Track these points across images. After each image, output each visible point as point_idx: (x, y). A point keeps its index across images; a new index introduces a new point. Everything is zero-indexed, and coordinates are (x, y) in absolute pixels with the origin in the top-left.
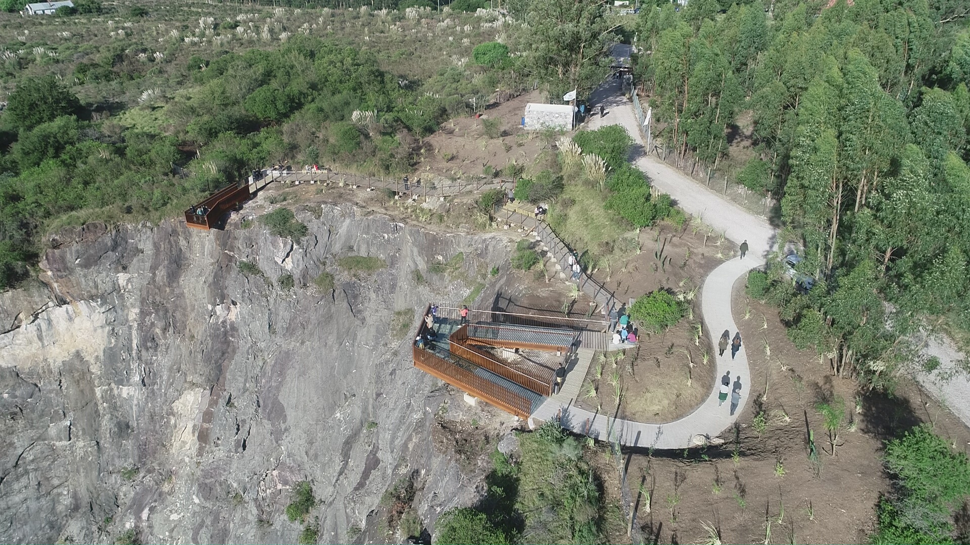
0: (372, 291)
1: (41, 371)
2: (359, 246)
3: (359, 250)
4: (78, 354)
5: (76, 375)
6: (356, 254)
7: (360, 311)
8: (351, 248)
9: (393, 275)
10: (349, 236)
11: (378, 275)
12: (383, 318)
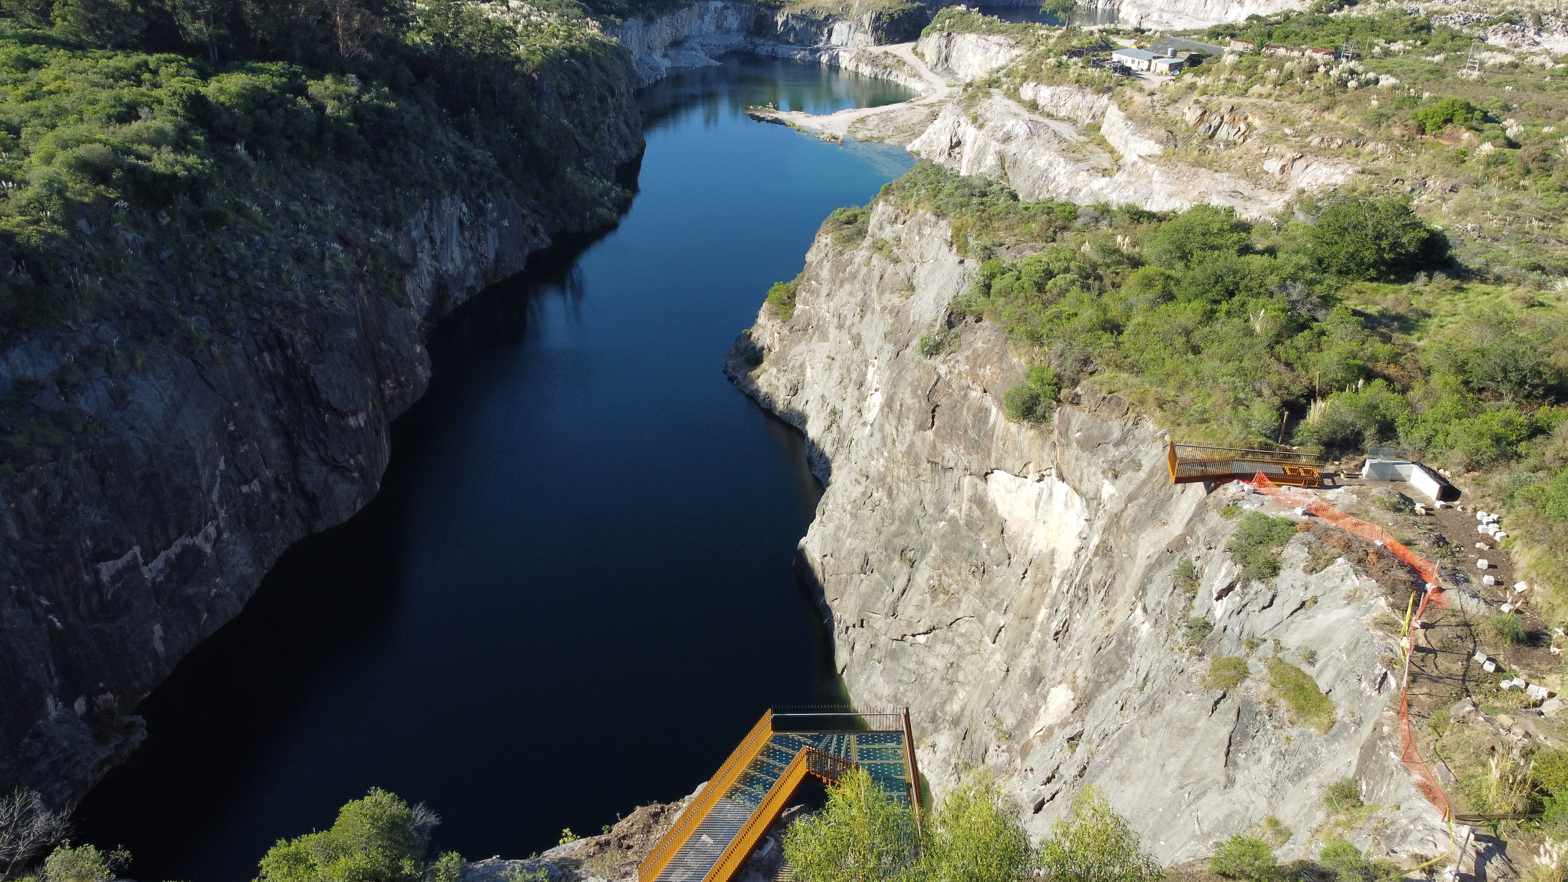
0: (1272, 748)
1: (1019, 546)
2: (1326, 665)
3: (1320, 672)
4: (1053, 553)
5: (1039, 576)
6: (1314, 675)
7: (1235, 764)
8: (1311, 657)
9: (1316, 754)
10: (1326, 637)
11: (1302, 734)
12: (1252, 807)
